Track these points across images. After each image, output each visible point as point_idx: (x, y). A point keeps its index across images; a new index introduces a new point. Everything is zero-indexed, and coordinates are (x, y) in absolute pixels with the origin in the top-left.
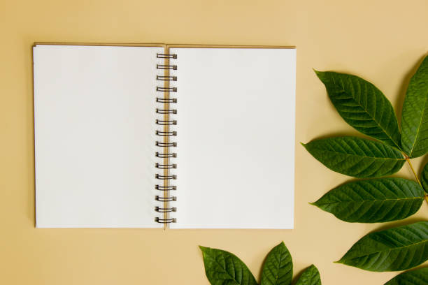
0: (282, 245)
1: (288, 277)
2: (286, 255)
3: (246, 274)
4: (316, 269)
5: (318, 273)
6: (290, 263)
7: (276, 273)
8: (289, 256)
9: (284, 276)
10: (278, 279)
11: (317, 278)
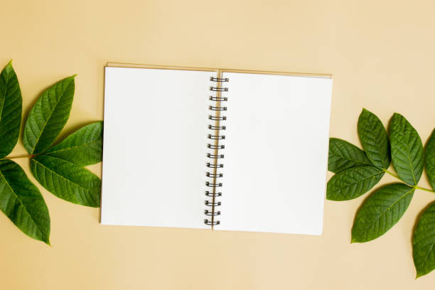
0: (364, 111)
1: (382, 133)
2: (371, 118)
3: (349, 148)
4: (399, 115)
5: (402, 116)
6: (379, 122)
7: (371, 136)
8: (375, 117)
9: (380, 134)
10: (376, 139)
11: (403, 121)
